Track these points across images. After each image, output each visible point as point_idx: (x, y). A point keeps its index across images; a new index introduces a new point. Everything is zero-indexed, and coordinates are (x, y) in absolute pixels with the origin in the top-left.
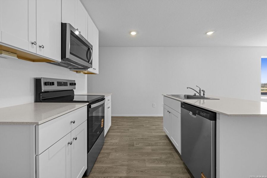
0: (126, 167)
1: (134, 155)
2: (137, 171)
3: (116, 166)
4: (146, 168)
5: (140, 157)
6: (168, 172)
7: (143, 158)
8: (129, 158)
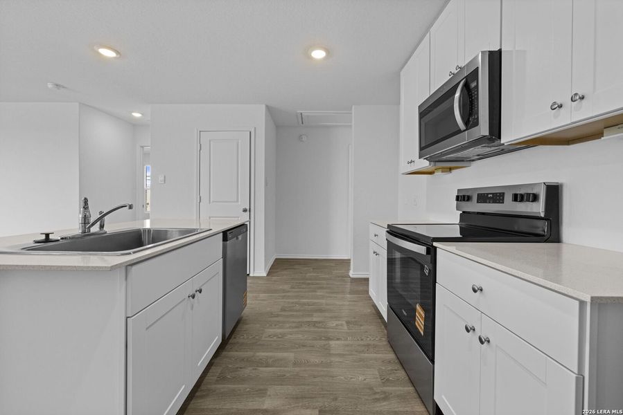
0: (332, 352)
1: (318, 376)
2: (313, 346)
3: (351, 355)
4: (296, 350)
5: (305, 370)
6: (260, 345)
7: (297, 369)
8: (329, 369)
